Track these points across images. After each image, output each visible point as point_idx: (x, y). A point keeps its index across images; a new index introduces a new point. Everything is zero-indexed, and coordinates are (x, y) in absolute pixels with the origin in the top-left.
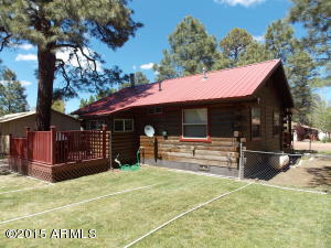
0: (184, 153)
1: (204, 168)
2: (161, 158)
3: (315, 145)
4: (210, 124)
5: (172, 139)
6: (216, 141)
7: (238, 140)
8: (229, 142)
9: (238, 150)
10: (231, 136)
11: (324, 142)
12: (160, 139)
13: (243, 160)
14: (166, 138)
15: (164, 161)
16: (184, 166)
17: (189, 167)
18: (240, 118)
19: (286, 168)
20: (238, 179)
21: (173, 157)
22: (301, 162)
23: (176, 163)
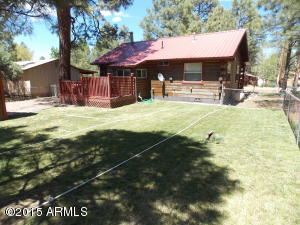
0: (185, 91)
1: (198, 100)
2: (167, 95)
3: (257, 89)
4: (203, 73)
5: (176, 83)
6: (206, 83)
7: (221, 82)
8: (216, 84)
9: (221, 88)
10: (217, 80)
11: (262, 86)
12: (167, 83)
13: (223, 94)
14: (171, 82)
15: (170, 97)
16: (184, 100)
17: (188, 100)
18: (222, 70)
19: (242, 101)
20: (220, 105)
21: (176, 94)
22: (250, 98)
23: (178, 98)
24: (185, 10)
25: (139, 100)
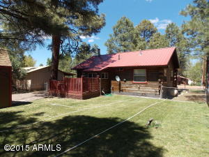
0: (134, 88)
1: (144, 95)
2: (122, 91)
3: (187, 87)
4: (147, 76)
5: (128, 82)
6: (150, 83)
7: (160, 82)
8: (156, 84)
9: (160, 87)
10: (157, 81)
11: (191, 85)
12: (122, 82)
13: (162, 91)
14: (125, 81)
15: (124, 92)
16: (134, 94)
17: (137, 94)
18: (161, 74)
19: (176, 96)
20: (160, 99)
21: (129, 90)
22: (182, 94)
24: (134, 35)
25: (103, 94)
